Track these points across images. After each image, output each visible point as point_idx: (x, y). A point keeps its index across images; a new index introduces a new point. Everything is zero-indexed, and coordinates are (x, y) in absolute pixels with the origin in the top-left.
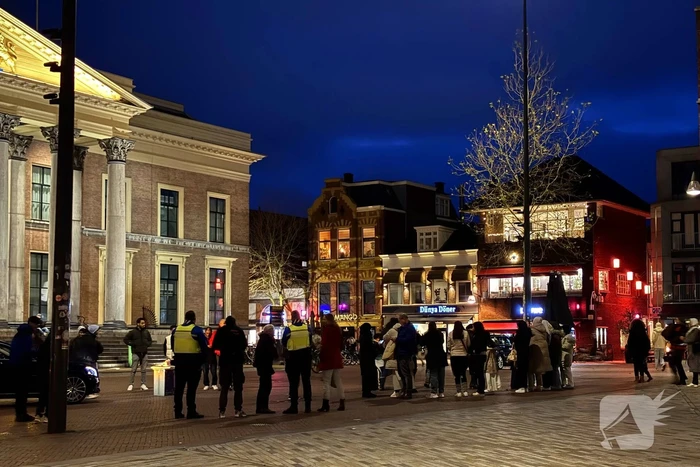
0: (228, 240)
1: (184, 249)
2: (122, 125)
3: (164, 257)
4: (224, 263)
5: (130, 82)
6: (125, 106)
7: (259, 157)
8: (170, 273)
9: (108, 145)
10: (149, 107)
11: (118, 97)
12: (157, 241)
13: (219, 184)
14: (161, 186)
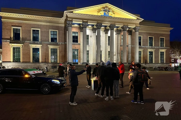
0: (164, 46)
1: (154, 48)
2: (138, 24)
3: (149, 50)
4: (164, 51)
5: (139, 15)
6: (138, 20)
7: (172, 29)
8: (151, 53)
9: (135, 29)
10: (143, 19)
11: (136, 18)
12: (148, 47)
13: (162, 35)
14: (149, 37)
